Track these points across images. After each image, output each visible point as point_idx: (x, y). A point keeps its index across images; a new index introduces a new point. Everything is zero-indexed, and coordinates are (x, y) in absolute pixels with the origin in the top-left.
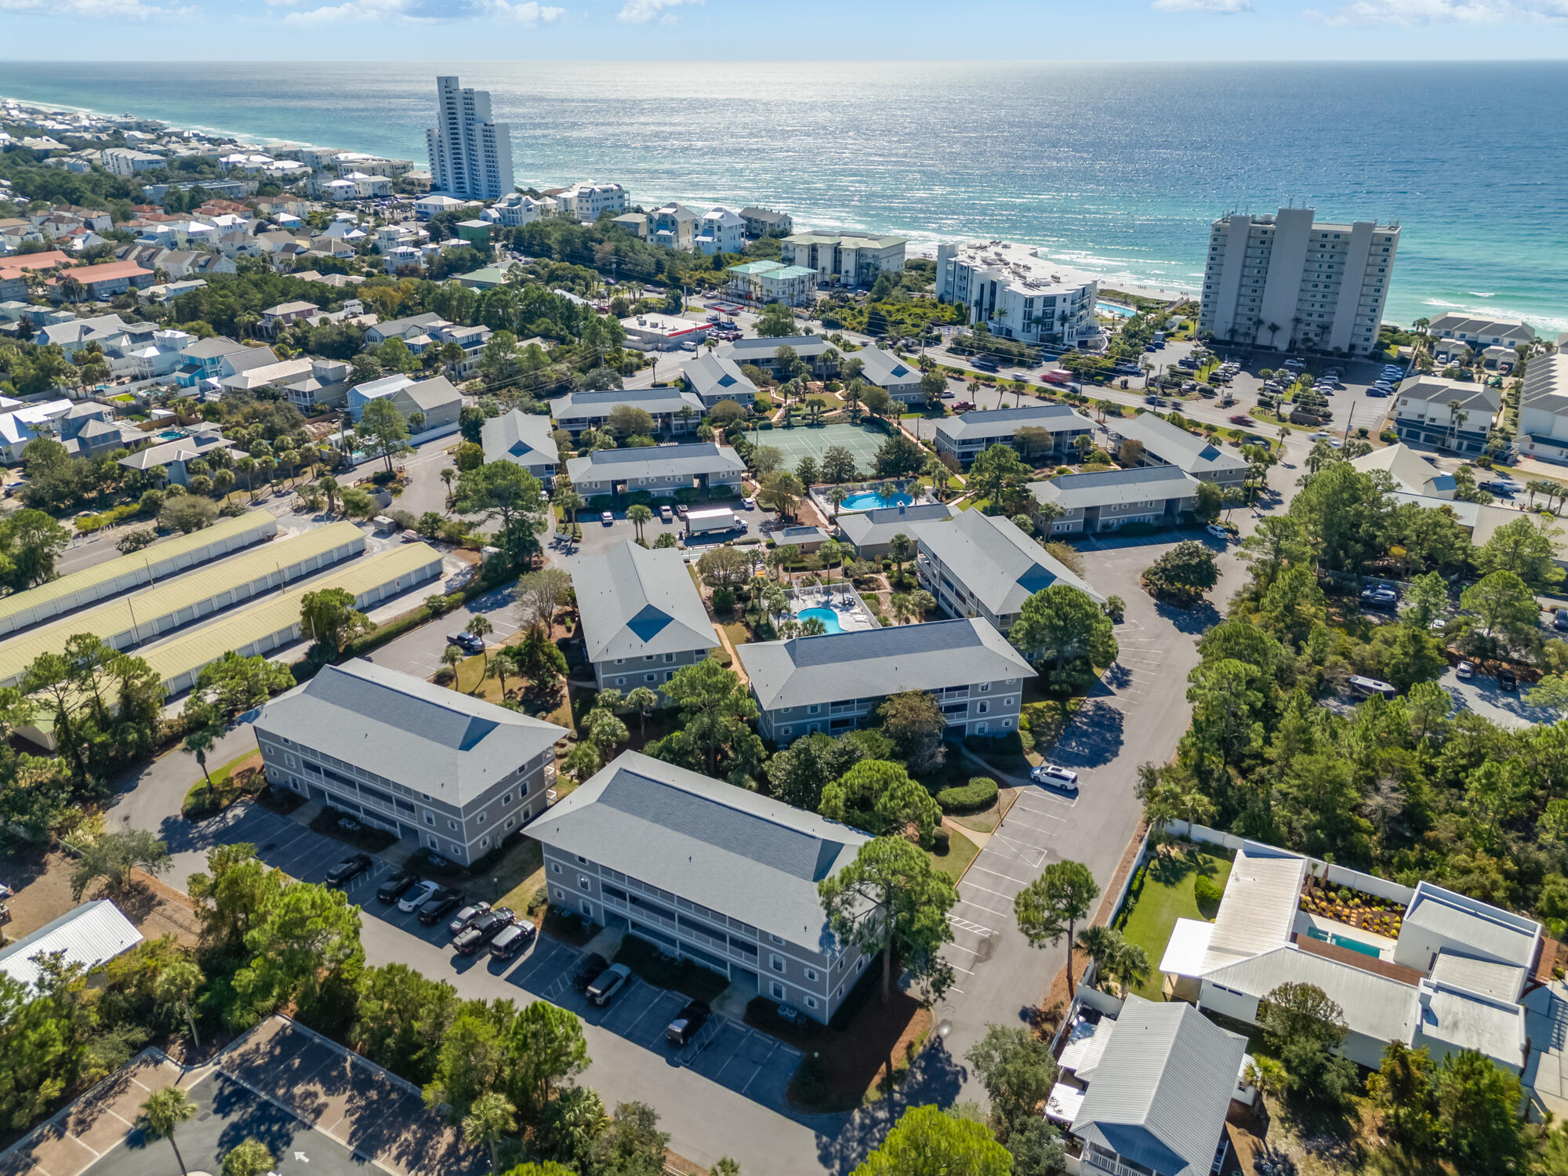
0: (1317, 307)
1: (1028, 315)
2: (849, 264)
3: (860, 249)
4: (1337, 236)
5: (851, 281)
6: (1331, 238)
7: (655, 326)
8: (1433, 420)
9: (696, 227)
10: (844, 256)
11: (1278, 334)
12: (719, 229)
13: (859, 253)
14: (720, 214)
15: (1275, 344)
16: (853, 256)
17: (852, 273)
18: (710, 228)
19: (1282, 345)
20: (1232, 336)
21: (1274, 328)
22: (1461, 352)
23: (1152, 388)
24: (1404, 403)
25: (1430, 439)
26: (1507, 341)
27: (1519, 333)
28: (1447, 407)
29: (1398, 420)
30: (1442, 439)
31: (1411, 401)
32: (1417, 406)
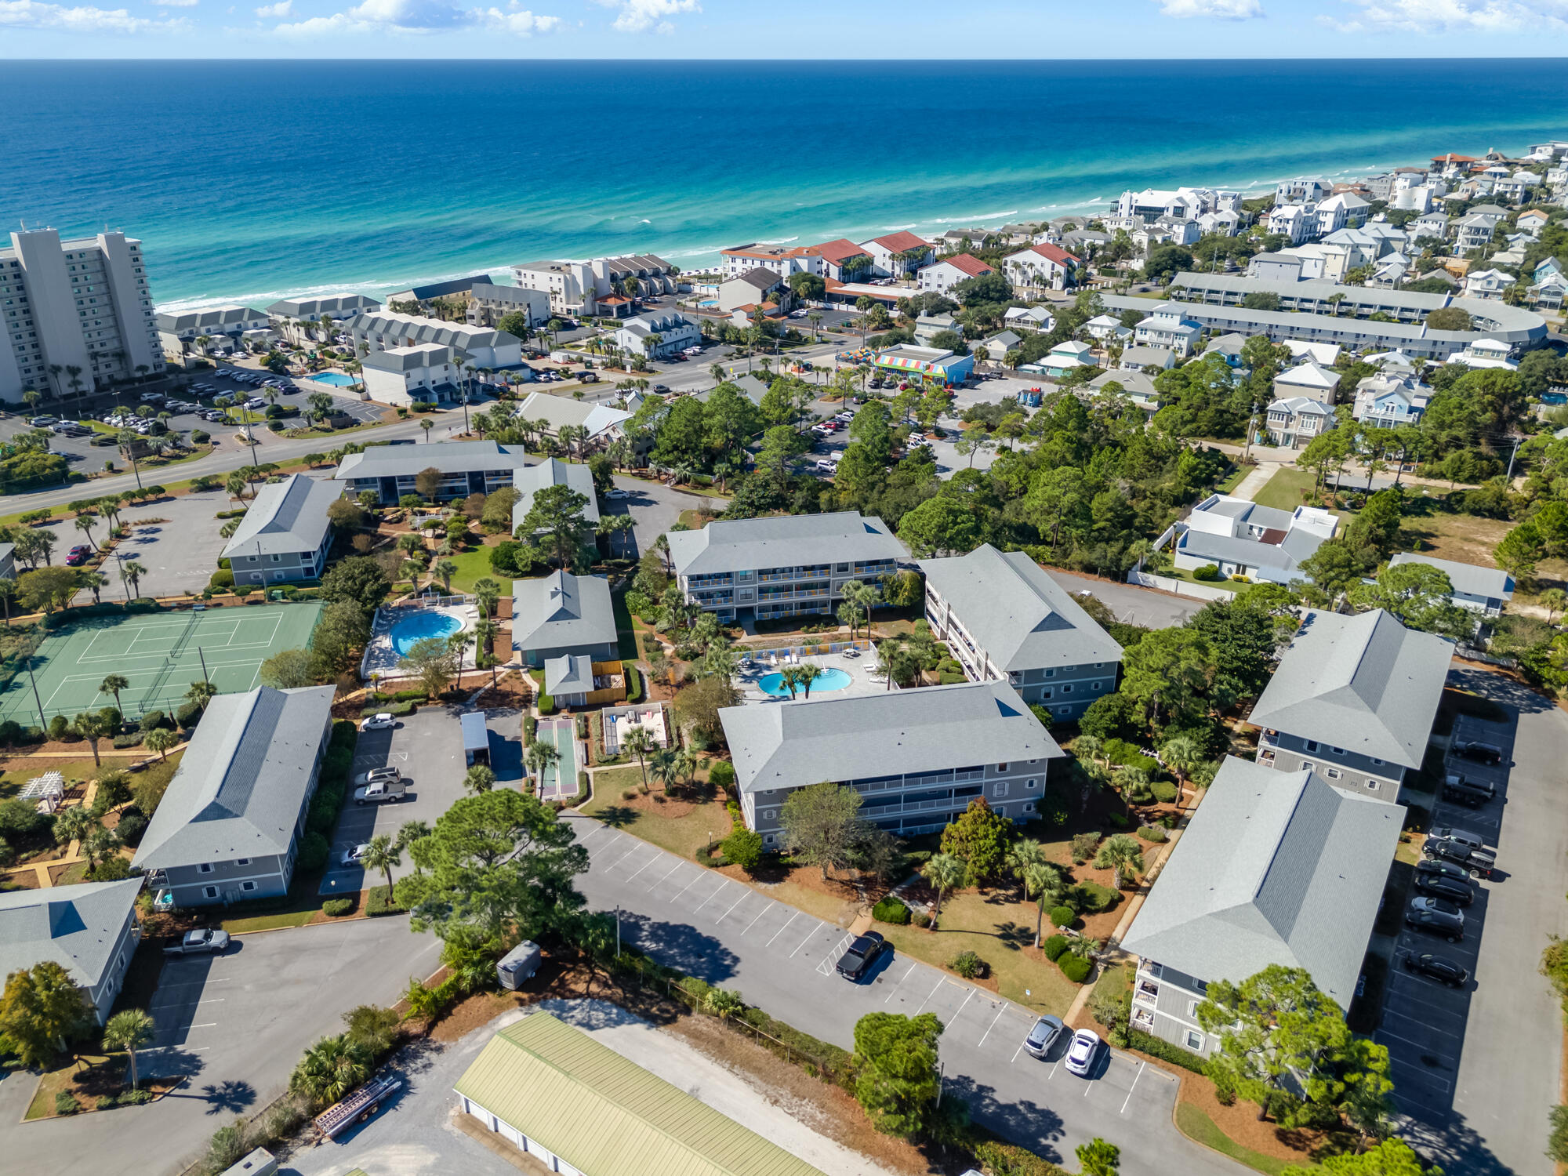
0: (95, 336)
4: (83, 255)
8: (434, 382)
22: (230, 343)
23: (147, 459)
24: (408, 376)
25: (441, 398)
26: (251, 323)
27: (254, 315)
28: (441, 367)
29: (410, 393)
30: (447, 396)
31: (412, 372)
32: (417, 374)
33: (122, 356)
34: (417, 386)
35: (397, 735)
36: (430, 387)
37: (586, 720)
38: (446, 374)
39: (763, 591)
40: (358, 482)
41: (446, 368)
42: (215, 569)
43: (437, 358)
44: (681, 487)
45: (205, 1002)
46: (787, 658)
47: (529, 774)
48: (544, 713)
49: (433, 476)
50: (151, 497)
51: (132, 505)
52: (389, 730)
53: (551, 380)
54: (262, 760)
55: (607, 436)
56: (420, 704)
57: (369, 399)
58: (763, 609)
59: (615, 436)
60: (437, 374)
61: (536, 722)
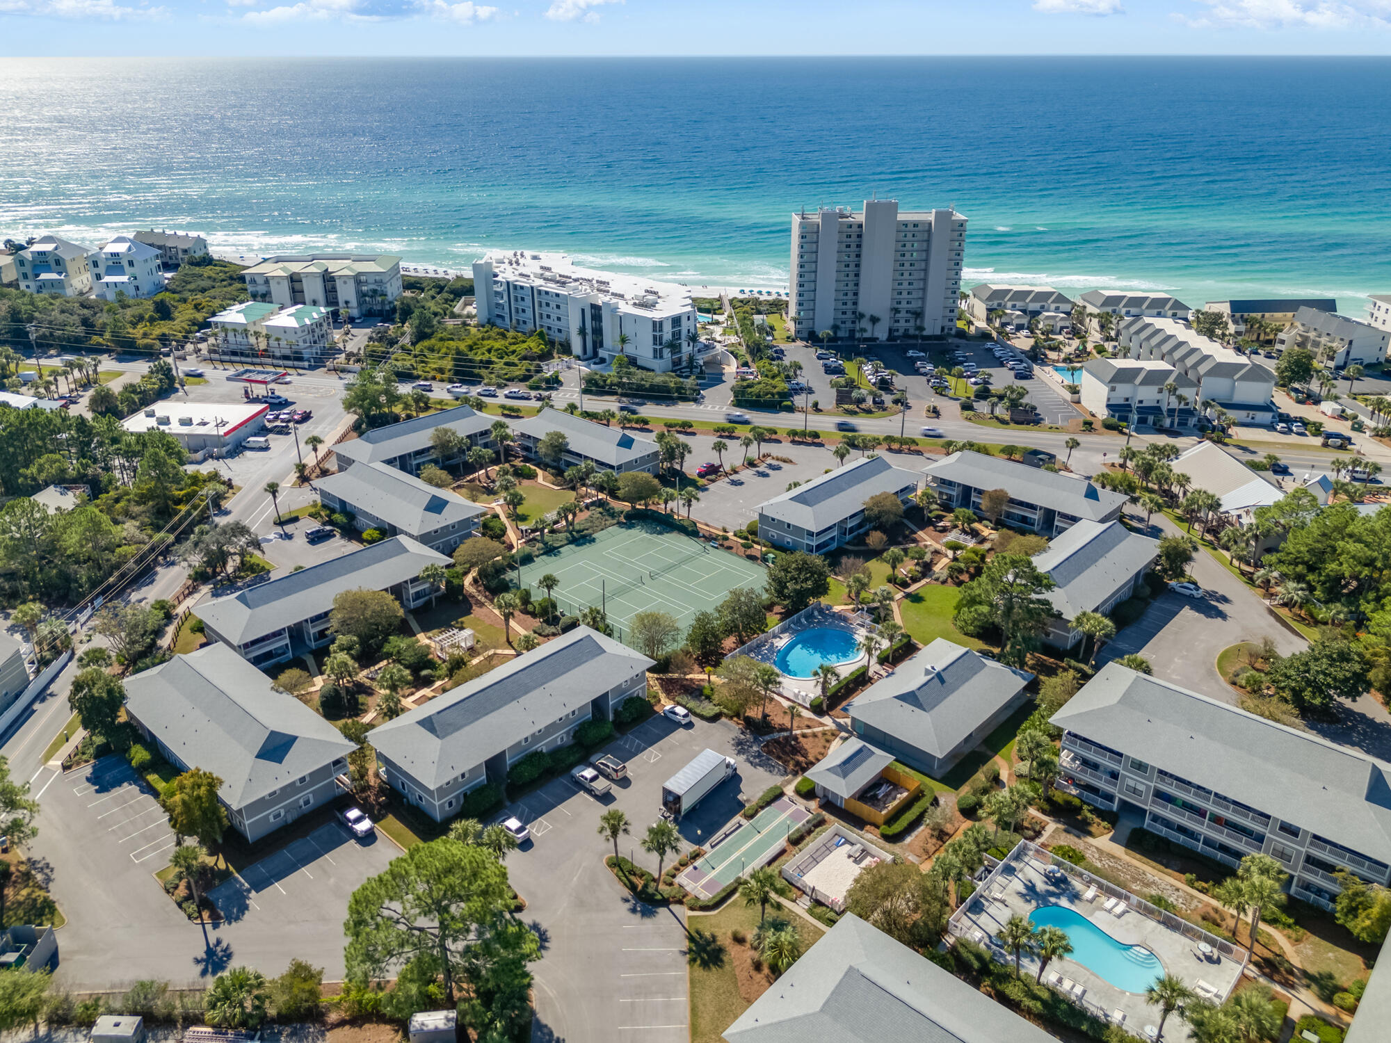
0: (905, 294)
1: (657, 340)
2: (347, 293)
3: (360, 274)
4: (915, 225)
5: (355, 312)
6: (911, 227)
7: (187, 422)
8: (1141, 402)
9: (95, 264)
10: (339, 284)
11: (878, 326)
12: (131, 263)
13: (358, 279)
14: (127, 245)
15: (876, 335)
16: (351, 284)
17: (354, 303)
18: (116, 264)
19: (881, 333)
20: (835, 333)
21: (874, 320)
22: (1025, 321)
23: (846, 406)
24: (1113, 389)
25: (1142, 421)
26: (1053, 306)
27: (1061, 299)
28: (1155, 389)
29: (1108, 406)
30: (1151, 419)
31: (1119, 386)
32: (1124, 391)
33: (918, 314)
34: (1122, 402)
35: (680, 734)
36: (1135, 405)
37: (821, 823)
38: (1159, 397)
39: (1159, 795)
40: (943, 482)
41: (1161, 391)
42: (756, 517)
43: (1154, 378)
44: (1284, 612)
45: (306, 871)
46: (1113, 901)
47: (707, 847)
48: (798, 792)
49: (999, 498)
50: (809, 440)
51: (793, 442)
52: (678, 725)
53: (1291, 431)
54: (513, 699)
55: (1239, 516)
56: (726, 716)
57: (1079, 402)
58: (1156, 818)
59: (1246, 520)
60: (1148, 395)
61: (782, 794)
